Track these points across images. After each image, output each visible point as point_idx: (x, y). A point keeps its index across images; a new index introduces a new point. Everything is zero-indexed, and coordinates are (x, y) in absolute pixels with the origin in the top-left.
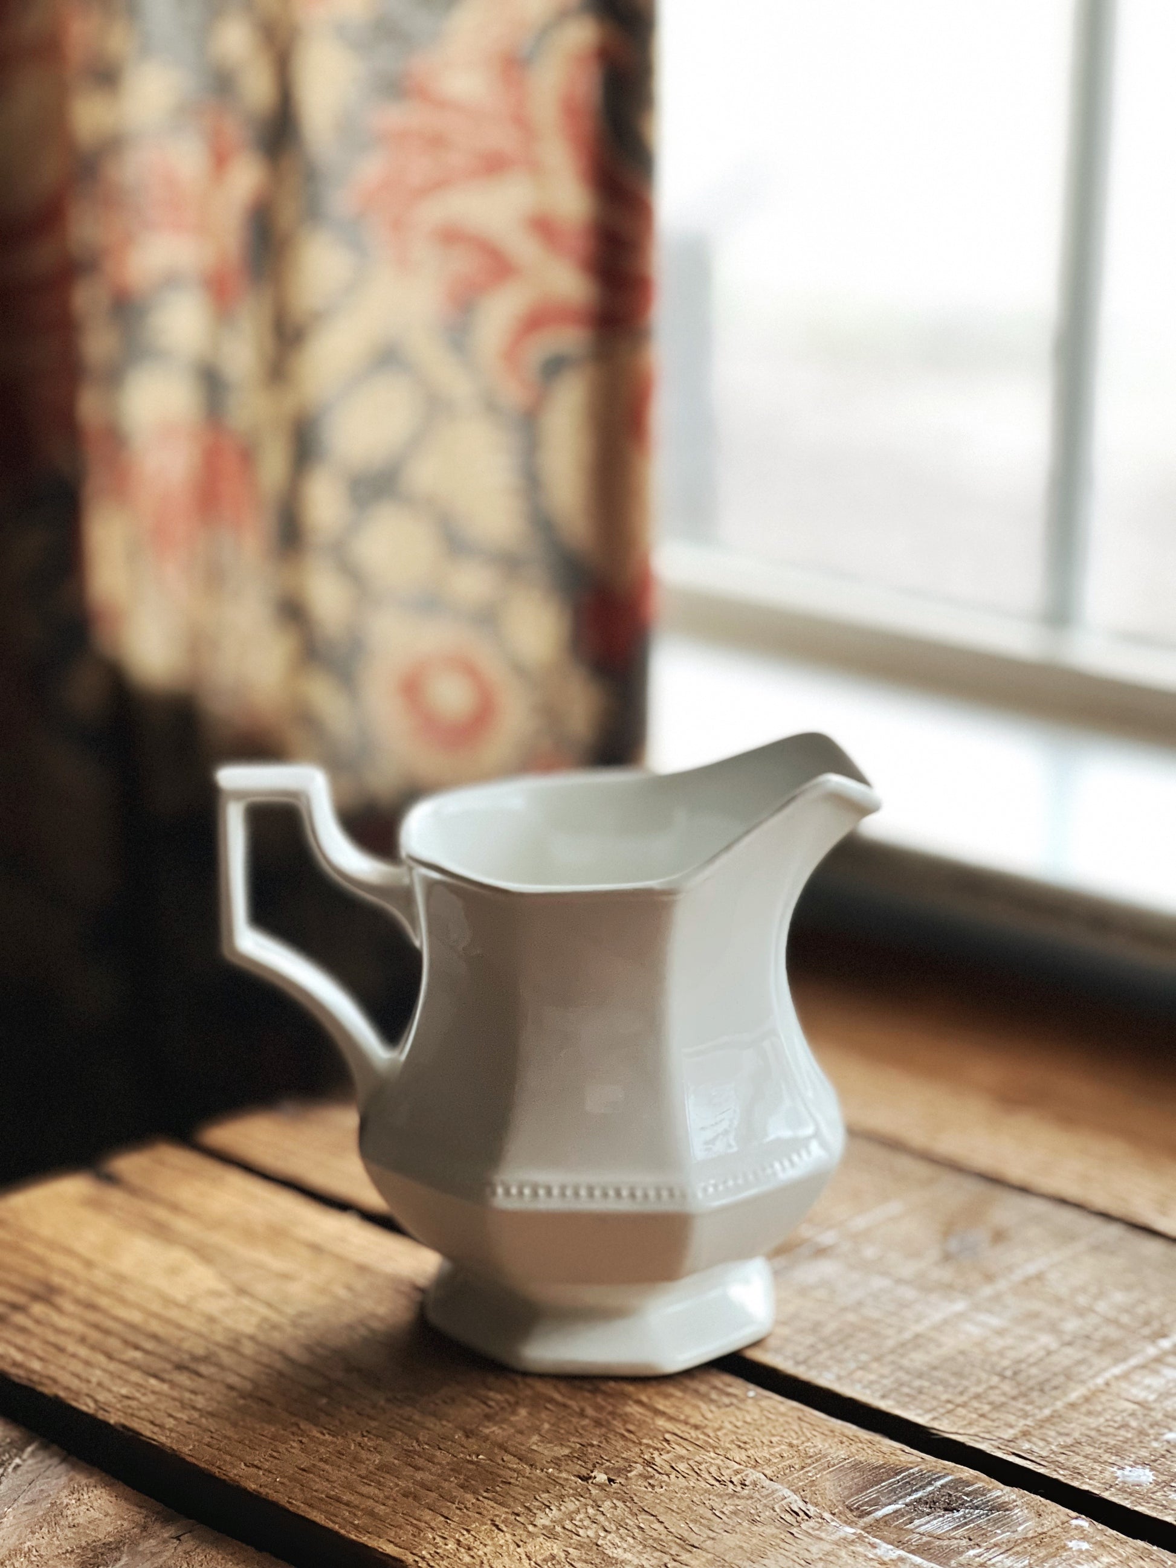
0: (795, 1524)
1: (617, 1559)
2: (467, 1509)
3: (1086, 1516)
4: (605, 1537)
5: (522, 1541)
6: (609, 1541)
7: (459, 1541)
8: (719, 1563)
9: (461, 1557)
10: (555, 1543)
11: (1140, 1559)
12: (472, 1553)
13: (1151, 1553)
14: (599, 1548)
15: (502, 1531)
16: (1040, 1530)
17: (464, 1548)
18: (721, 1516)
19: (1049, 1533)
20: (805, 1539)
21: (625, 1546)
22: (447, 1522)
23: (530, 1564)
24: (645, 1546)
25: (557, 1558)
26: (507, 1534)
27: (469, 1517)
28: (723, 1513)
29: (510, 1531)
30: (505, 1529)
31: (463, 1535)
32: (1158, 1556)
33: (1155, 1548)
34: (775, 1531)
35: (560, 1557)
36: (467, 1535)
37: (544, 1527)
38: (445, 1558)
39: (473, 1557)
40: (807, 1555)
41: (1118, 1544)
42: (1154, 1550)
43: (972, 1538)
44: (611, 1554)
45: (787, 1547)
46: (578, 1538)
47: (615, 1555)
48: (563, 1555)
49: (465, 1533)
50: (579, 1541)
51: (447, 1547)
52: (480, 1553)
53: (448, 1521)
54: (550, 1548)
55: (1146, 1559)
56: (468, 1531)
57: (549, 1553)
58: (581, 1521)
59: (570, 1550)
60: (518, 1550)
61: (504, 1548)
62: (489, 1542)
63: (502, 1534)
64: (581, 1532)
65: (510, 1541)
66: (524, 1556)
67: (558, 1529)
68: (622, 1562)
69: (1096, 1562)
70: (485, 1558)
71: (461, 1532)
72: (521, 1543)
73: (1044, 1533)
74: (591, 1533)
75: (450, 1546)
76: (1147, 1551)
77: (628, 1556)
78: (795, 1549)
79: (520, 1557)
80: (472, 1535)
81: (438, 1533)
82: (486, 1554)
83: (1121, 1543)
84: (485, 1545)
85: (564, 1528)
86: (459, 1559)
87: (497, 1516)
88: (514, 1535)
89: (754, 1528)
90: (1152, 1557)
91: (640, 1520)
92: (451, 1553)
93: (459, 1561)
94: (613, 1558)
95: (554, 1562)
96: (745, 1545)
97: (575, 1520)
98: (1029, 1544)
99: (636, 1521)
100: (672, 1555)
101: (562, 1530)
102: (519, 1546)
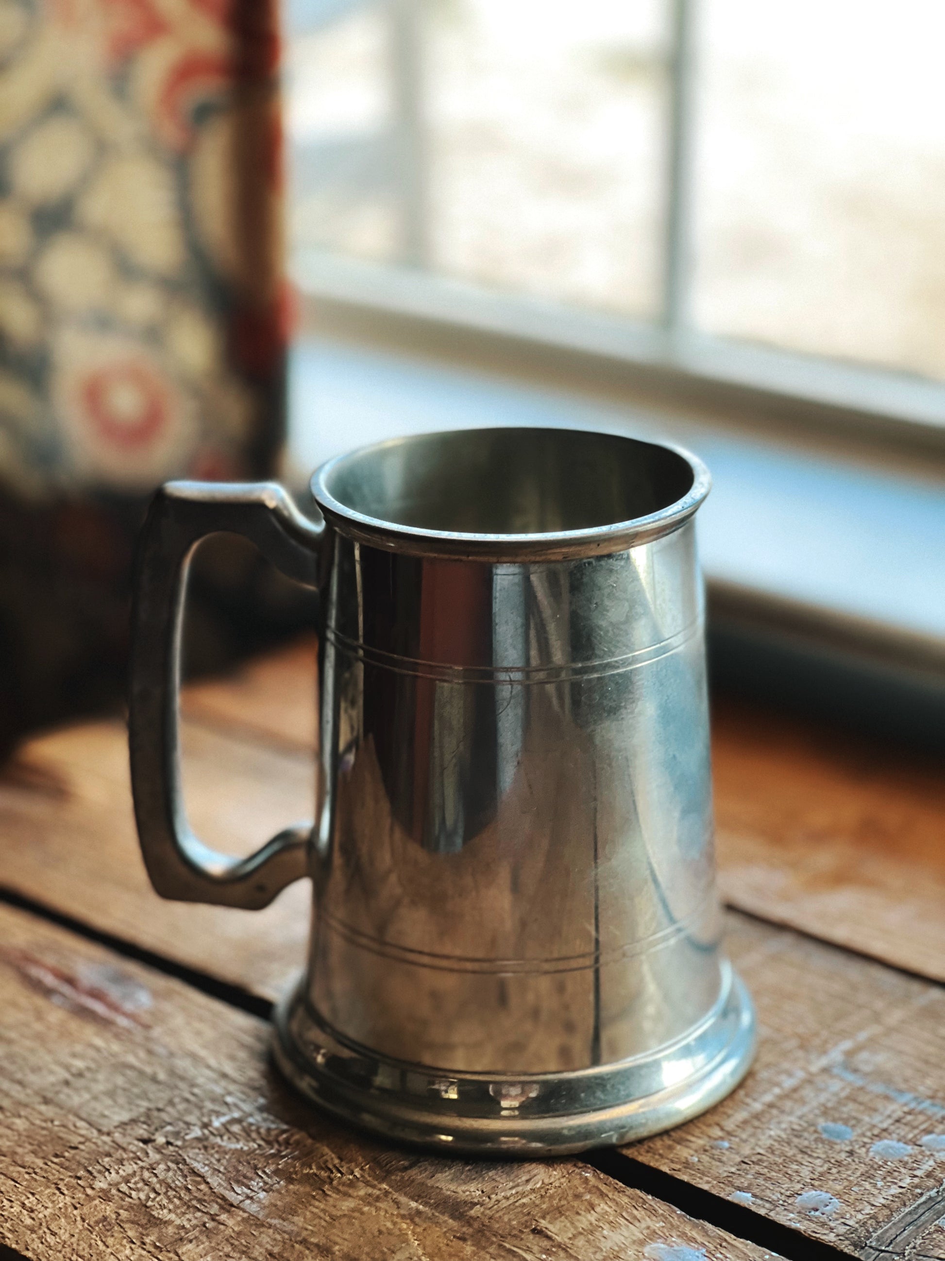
0: (328, 1180)
1: (161, 1220)
2: (36, 1173)
3: (592, 1165)
4: (155, 1198)
5: (79, 1203)
6: (158, 1203)
7: (24, 1204)
8: (252, 1222)
9: (23, 1220)
10: (109, 1205)
11: (633, 1208)
12: (33, 1215)
13: (645, 1202)
14: (148, 1210)
15: (63, 1194)
16: (547, 1181)
17: (27, 1211)
18: (263, 1176)
19: (554, 1184)
20: (334, 1195)
21: (171, 1207)
22: (15, 1186)
23: (83, 1226)
24: (189, 1207)
25: (108, 1220)
26: (67, 1197)
27: (36, 1180)
28: (264, 1172)
29: (70, 1194)
30: (66, 1192)
31: (28, 1198)
32: (651, 1205)
33: (650, 1197)
34: (308, 1189)
35: (111, 1219)
36: (32, 1198)
37: (102, 1190)
38: (9, 1220)
39: (33, 1219)
40: (335, 1212)
41: (616, 1193)
42: (649, 1199)
43: (484, 1191)
44: (156, 1215)
45: (317, 1203)
46: (130, 1200)
47: (160, 1216)
48: (114, 1216)
49: (30, 1196)
50: (130, 1203)
51: (12, 1210)
52: (41, 1216)
53: (17, 1185)
54: (103, 1210)
55: (639, 1209)
56: (33, 1194)
57: (101, 1214)
58: (135, 1183)
59: (121, 1211)
60: (75, 1212)
61: (62, 1210)
62: (50, 1205)
63: (62, 1197)
64: (134, 1194)
65: (69, 1203)
66: (79, 1218)
67: (114, 1191)
68: (166, 1222)
69: (592, 1212)
70: (44, 1220)
71: (26, 1196)
72: (78, 1206)
73: (551, 1184)
74: (142, 1196)
75: (15, 1208)
76: (641, 1200)
77: (172, 1216)
78: (322, 1206)
79: (75, 1219)
80: (36, 1199)
81: (7, 1197)
82: (45, 1216)
83: (619, 1192)
84: (46, 1208)
85: (119, 1190)
86: (21, 1221)
87: (62, 1180)
88: (73, 1198)
89: (291, 1187)
90: (645, 1207)
91: (189, 1182)
92: (15, 1216)
93: (20, 1223)
94: (158, 1219)
95: (105, 1223)
96: (279, 1203)
97: (130, 1183)
98: (535, 1195)
99: (185, 1183)
100: (211, 1215)
101: (117, 1193)
102: (76, 1208)
